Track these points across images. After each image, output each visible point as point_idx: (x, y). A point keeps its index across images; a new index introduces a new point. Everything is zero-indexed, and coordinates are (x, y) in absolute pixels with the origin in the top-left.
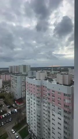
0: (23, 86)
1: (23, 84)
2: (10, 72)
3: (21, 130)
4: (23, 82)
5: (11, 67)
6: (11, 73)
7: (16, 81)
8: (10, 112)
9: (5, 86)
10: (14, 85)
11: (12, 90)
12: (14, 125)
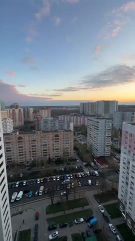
0: (107, 137)
1: (108, 134)
2: (81, 113)
3: (107, 203)
4: (108, 130)
5: (83, 103)
6: (83, 114)
7: (97, 128)
8: (88, 173)
9: (76, 133)
10: (93, 134)
11: (89, 140)
12: (96, 192)
